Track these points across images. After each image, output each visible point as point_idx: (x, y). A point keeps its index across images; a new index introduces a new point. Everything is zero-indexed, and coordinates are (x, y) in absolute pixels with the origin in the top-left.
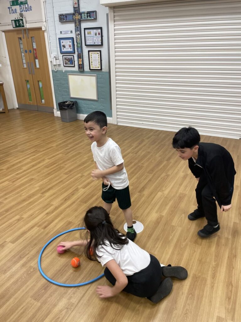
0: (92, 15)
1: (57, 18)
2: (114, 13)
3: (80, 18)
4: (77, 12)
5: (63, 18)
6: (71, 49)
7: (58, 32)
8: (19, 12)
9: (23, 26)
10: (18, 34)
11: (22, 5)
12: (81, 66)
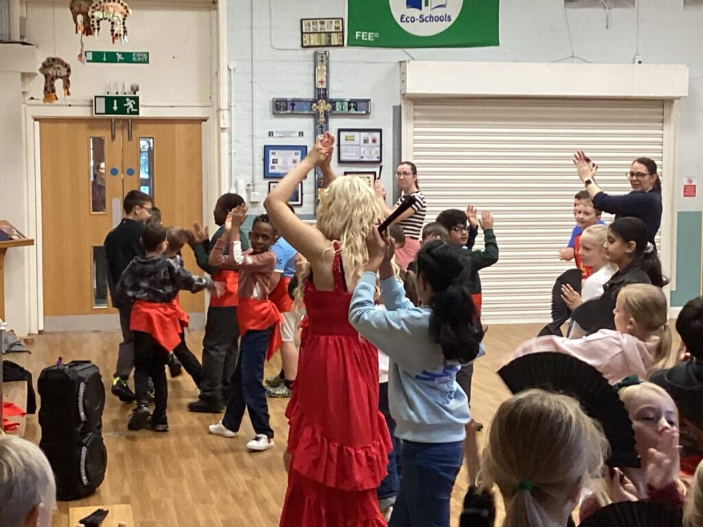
2: (414, 104)
4: (323, 99)
7: (263, 133)
10: (91, 128)
11: (129, 65)
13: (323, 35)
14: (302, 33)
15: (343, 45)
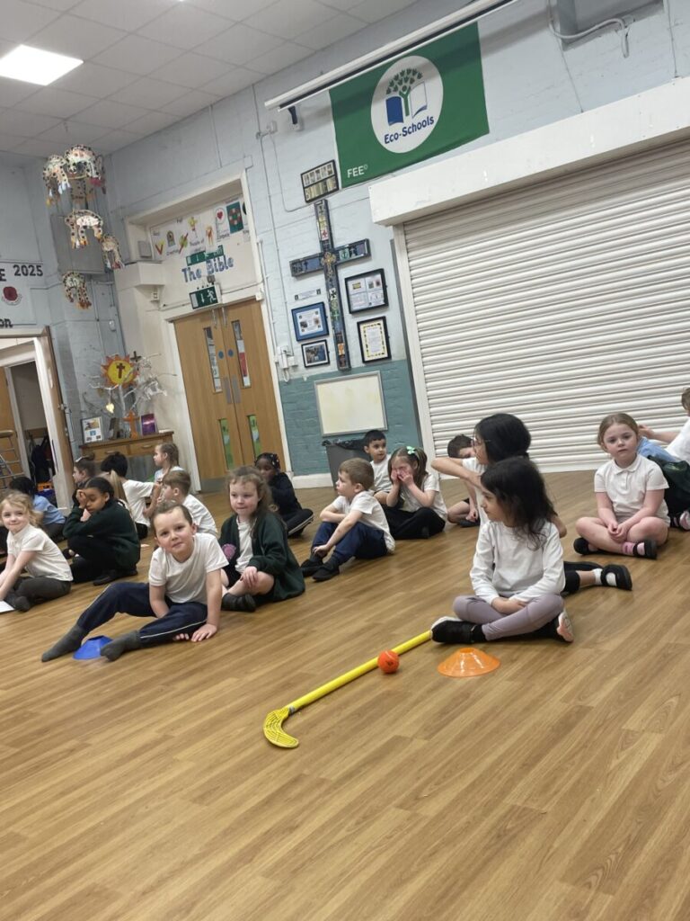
0: (360, 250)
1: (287, 271)
2: (405, 235)
3: (335, 261)
4: (329, 250)
5: (300, 268)
6: (319, 327)
7: (290, 298)
8: (207, 274)
9: (216, 301)
10: (202, 320)
11: (212, 260)
12: (342, 359)
13: (320, 184)
14: (304, 188)
15: (338, 189)
